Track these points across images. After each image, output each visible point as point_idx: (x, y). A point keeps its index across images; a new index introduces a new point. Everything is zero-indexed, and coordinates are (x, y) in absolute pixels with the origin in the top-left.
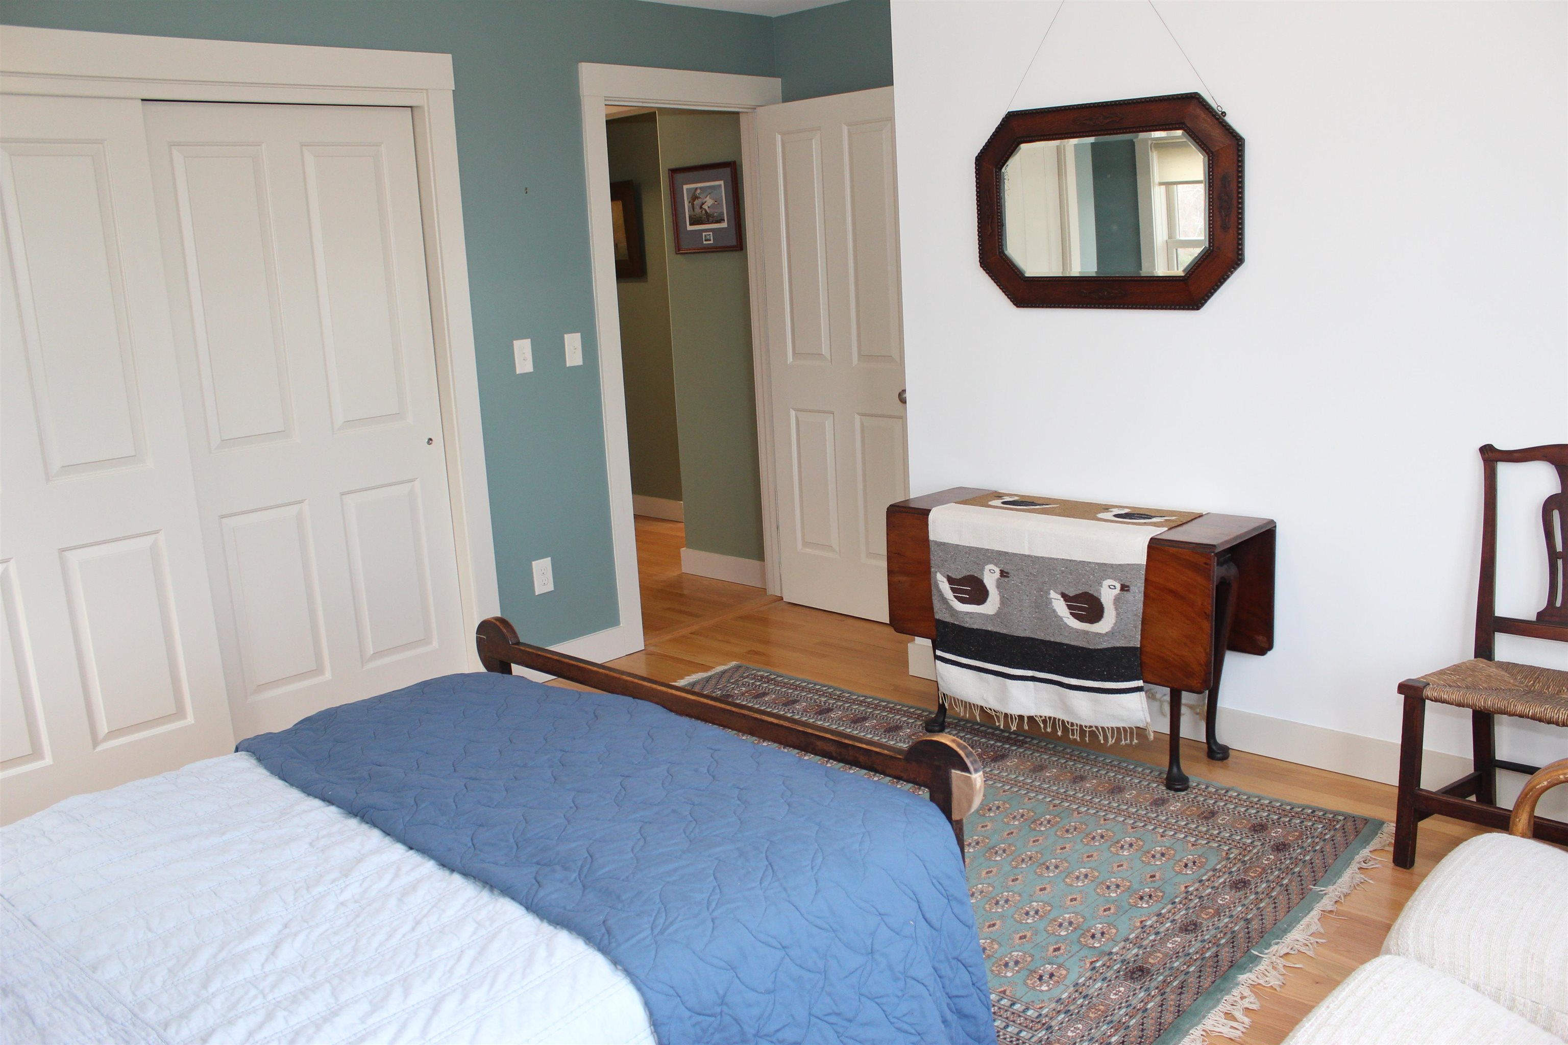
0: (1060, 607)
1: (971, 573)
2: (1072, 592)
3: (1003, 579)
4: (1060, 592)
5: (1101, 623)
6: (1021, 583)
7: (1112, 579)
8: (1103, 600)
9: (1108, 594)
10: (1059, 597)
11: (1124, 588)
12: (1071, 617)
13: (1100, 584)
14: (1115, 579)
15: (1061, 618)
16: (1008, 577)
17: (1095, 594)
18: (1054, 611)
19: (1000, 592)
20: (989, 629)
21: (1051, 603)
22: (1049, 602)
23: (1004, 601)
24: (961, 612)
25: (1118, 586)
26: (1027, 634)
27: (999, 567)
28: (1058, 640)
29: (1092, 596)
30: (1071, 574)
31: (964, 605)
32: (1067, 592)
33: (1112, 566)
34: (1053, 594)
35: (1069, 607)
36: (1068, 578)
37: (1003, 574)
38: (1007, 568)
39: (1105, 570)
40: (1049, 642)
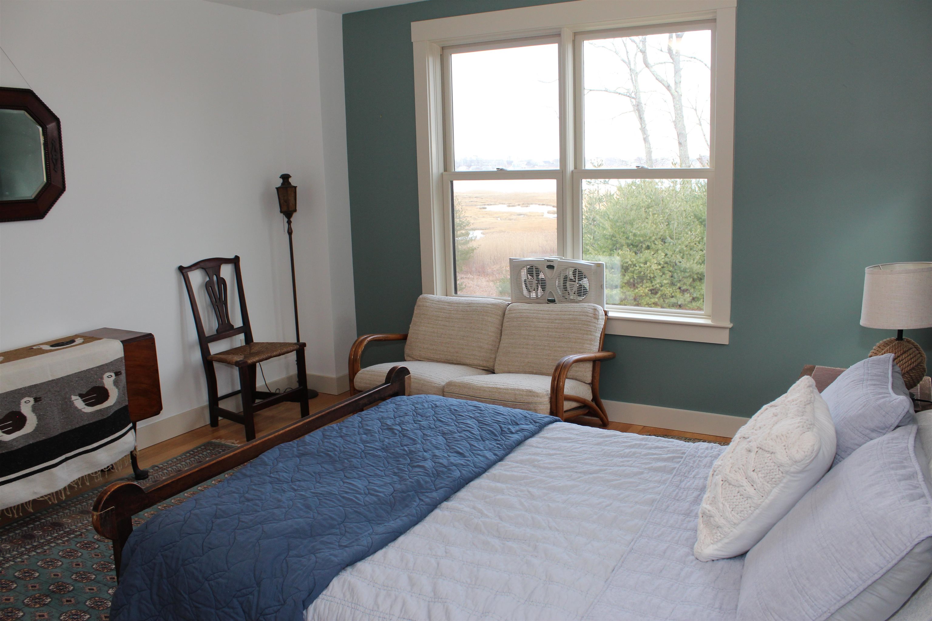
0: (79, 403)
1: (11, 411)
2: (84, 391)
3: (37, 403)
4: (77, 394)
5: (109, 400)
6: (51, 400)
7: (108, 372)
8: (106, 387)
9: (108, 381)
10: (78, 397)
11: (117, 374)
12: (86, 407)
13: (102, 378)
14: (109, 371)
15: (81, 410)
16: (41, 400)
17: (100, 385)
18: (76, 407)
19: (36, 413)
20: (31, 442)
21: (73, 403)
22: (72, 403)
23: (39, 418)
24: (9, 441)
25: (113, 374)
26: (60, 431)
27: (32, 397)
28: (81, 425)
29: (99, 387)
30: (82, 380)
31: (11, 435)
32: (81, 392)
33: (106, 365)
34: (74, 398)
35: (84, 401)
36: (81, 383)
37: (36, 400)
38: (39, 395)
39: (102, 369)
40: (76, 429)
